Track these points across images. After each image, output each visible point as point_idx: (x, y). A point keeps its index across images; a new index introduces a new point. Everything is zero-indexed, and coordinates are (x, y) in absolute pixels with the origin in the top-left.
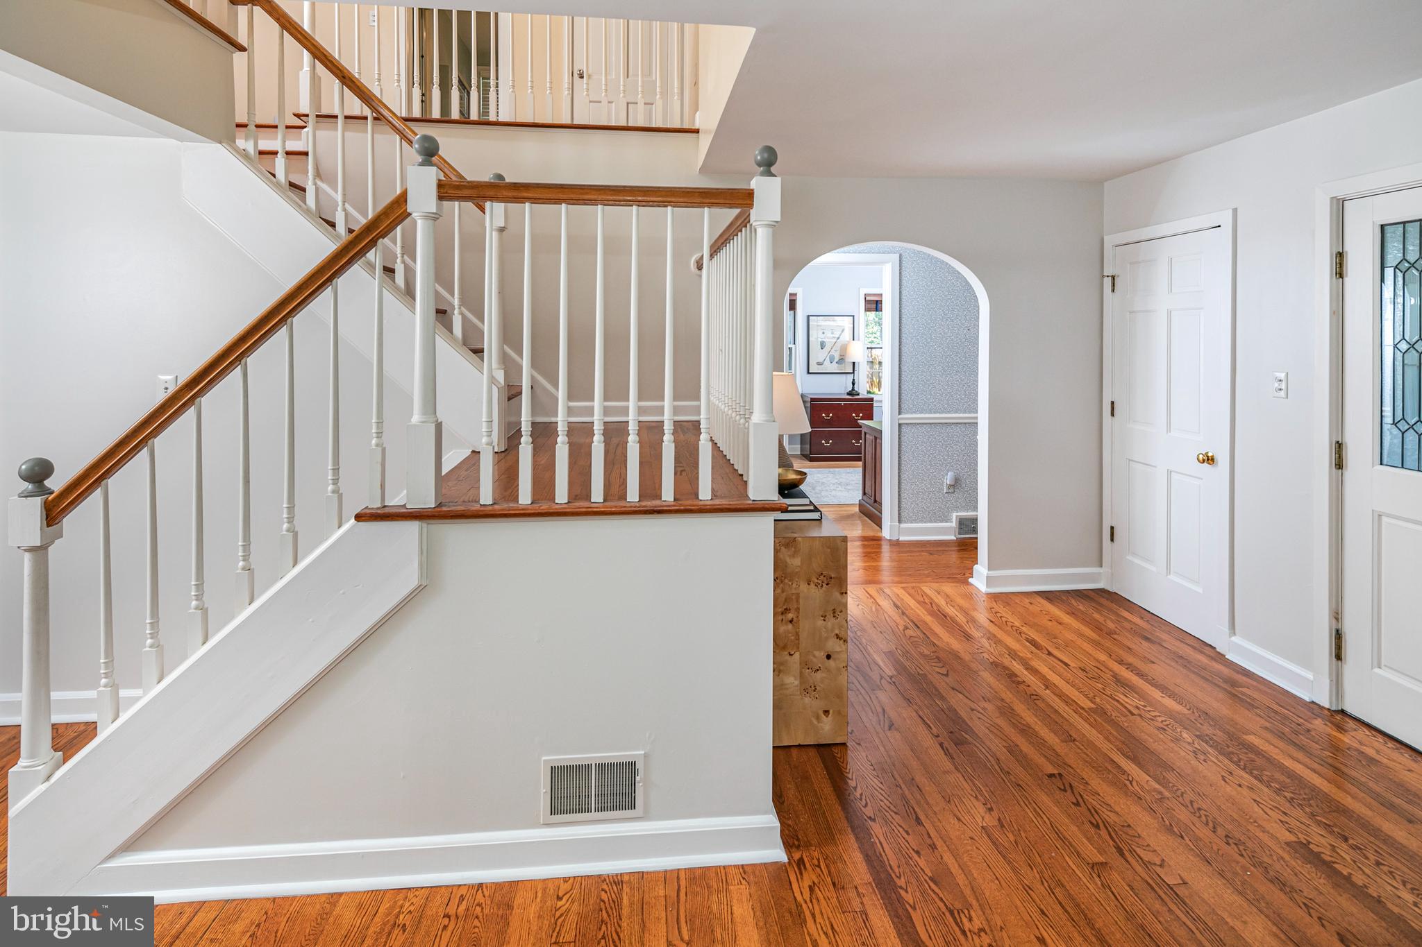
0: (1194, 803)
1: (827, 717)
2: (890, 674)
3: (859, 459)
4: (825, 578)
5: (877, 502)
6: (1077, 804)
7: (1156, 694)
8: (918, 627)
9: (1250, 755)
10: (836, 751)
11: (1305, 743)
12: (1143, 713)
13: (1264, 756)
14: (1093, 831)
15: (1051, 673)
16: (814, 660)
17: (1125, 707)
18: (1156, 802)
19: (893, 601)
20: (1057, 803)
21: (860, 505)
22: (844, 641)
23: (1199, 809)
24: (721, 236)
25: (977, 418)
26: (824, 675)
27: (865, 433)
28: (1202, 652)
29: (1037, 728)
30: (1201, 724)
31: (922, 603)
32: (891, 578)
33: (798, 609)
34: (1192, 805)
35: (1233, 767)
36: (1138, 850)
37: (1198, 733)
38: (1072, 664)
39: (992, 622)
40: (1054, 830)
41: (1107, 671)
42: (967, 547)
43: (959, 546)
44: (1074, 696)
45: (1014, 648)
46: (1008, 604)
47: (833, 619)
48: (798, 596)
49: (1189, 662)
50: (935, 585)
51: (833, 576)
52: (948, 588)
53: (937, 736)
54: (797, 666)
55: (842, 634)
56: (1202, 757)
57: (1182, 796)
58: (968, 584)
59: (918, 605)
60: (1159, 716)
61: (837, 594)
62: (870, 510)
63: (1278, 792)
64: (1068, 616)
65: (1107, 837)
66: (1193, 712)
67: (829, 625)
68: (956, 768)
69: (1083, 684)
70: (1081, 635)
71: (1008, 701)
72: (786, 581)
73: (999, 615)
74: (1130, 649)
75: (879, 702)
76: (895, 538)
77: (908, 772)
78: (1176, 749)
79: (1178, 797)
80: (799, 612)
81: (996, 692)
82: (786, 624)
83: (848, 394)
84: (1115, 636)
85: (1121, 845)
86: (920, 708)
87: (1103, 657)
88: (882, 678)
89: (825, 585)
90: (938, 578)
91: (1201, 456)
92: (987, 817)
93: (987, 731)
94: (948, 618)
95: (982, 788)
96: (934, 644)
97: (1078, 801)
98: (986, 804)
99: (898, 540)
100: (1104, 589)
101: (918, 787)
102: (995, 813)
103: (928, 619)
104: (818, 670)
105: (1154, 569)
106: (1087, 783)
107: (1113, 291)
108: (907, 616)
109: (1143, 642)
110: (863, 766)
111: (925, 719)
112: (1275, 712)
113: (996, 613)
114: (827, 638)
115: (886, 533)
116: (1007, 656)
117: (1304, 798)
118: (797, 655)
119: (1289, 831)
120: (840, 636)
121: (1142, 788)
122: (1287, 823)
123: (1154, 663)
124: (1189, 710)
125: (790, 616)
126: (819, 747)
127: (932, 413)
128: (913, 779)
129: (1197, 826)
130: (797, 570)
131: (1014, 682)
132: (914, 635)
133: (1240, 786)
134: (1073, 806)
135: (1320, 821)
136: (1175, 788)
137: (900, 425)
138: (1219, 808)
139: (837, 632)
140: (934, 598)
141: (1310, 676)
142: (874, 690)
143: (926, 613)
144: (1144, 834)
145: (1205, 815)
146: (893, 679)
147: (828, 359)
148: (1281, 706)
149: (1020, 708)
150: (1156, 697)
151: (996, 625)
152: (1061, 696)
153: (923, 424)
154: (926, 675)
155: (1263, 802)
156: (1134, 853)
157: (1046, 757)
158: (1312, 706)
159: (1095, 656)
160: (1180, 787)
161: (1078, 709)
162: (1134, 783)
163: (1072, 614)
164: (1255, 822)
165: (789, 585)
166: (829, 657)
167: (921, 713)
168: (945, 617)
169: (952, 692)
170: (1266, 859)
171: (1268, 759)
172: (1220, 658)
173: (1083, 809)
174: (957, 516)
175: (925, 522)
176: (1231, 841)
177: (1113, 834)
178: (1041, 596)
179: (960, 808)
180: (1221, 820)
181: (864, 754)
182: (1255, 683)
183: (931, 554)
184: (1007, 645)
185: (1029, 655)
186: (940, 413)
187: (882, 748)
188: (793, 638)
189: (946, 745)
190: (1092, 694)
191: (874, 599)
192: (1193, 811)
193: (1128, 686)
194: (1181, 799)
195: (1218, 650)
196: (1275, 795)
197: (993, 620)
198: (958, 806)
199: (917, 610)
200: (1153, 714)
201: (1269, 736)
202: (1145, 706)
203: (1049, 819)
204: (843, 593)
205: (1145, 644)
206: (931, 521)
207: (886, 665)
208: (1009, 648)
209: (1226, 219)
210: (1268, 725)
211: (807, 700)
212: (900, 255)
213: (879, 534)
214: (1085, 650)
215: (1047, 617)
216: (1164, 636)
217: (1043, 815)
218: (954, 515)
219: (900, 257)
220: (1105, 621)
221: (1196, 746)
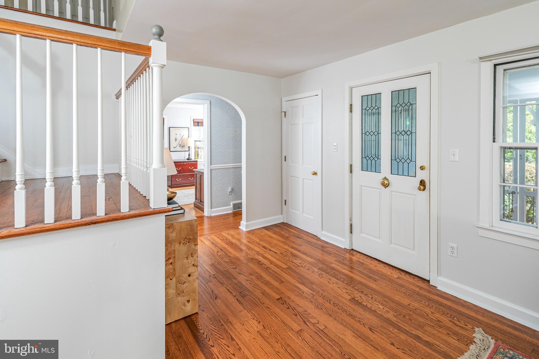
0: (323, 294)
1: (189, 303)
2: (214, 274)
3: (193, 185)
4: (188, 240)
5: (202, 201)
6: (288, 308)
7: (304, 257)
8: (223, 251)
9: (334, 271)
10: (193, 318)
11: (346, 263)
12: (302, 265)
13: (337, 270)
14: (295, 317)
15: (272, 257)
16: (183, 279)
17: (297, 265)
18: (312, 298)
19: (211, 242)
20: (282, 310)
21: (194, 204)
22: (197, 266)
23: (324, 296)
24: (130, 78)
25: (241, 165)
26: (187, 284)
27: (196, 174)
28: (314, 239)
29: (271, 281)
30: (319, 264)
31: (223, 240)
32: (210, 232)
33: (174, 257)
34: (322, 295)
35: (330, 277)
36: (310, 319)
37: (318, 268)
38: (278, 252)
39: (249, 242)
40: (283, 322)
41: (289, 252)
42: (237, 214)
43: (234, 214)
44: (280, 264)
45: (258, 251)
46: (254, 234)
47: (191, 258)
48: (174, 251)
49: (311, 243)
50: (227, 232)
51: (191, 238)
52: (232, 232)
53: (235, 296)
54: (174, 284)
55: (196, 264)
56: (321, 276)
57: (319, 293)
58: (239, 229)
59: (221, 241)
60: (307, 265)
61: (193, 246)
62: (199, 205)
63: (343, 282)
64: (273, 234)
65: (300, 318)
66: (316, 261)
67: (190, 261)
68: (244, 308)
69: (283, 259)
70: (279, 240)
71: (259, 273)
72: (169, 245)
73: (251, 239)
74: (294, 242)
75: (210, 288)
76: (209, 215)
77: (225, 317)
78: (314, 275)
79: (318, 293)
80: (175, 258)
81: (254, 270)
82: (169, 265)
83: (187, 159)
84: (289, 239)
85: (305, 320)
86: (227, 285)
87: (286, 247)
88: (210, 276)
89: (187, 243)
90: (228, 228)
91: (313, 172)
92: (259, 326)
93: (253, 288)
94: (233, 244)
95: (255, 314)
96: (229, 256)
97: (288, 307)
98: (257, 320)
99: (211, 216)
100: (283, 222)
101: (230, 322)
102: (261, 323)
103: (226, 246)
104: (184, 283)
105: (298, 213)
106: (290, 298)
107: (285, 117)
108: (218, 247)
109: (297, 239)
110: (206, 321)
111: (230, 290)
112: (337, 254)
113: (250, 238)
114: (188, 267)
115: (206, 214)
116: (256, 255)
117: (350, 282)
118: (174, 279)
119: (349, 295)
120: (195, 264)
121: (307, 294)
122: (348, 292)
123: (302, 245)
124: (314, 260)
125: (171, 261)
126: (185, 318)
127: (223, 164)
128: (228, 319)
129: (325, 303)
130: (174, 239)
131: (260, 264)
132: (222, 254)
133: (333, 283)
134: (287, 309)
135: (356, 289)
136: (316, 290)
137: (211, 170)
138: (330, 294)
139: (193, 263)
140: (227, 237)
141: (344, 240)
142: (208, 283)
143: (225, 244)
144: (311, 313)
145: (326, 298)
146: (215, 276)
147: (178, 145)
148: (338, 252)
149: (264, 275)
150: (304, 258)
151: (250, 243)
152: (276, 266)
153: (220, 169)
154: (227, 270)
155: (340, 287)
156: (309, 321)
157: (275, 292)
158: (345, 249)
159: (285, 247)
160: (318, 290)
161: (282, 269)
162: (304, 293)
163: (275, 233)
164: (340, 295)
165: (170, 246)
166: (189, 275)
167: (228, 288)
168: (232, 244)
169: (239, 275)
170: (346, 308)
171: (338, 271)
172: (319, 239)
173: (291, 309)
174: (233, 203)
175: (221, 207)
176: (335, 305)
177: (302, 316)
178: (264, 229)
179: (248, 326)
180: (331, 298)
181: (206, 315)
182: (329, 246)
183: (224, 219)
184: (255, 250)
185: (264, 252)
186: (226, 164)
187: (213, 310)
188: (172, 271)
189: (239, 299)
190: (286, 262)
191: (204, 242)
192: (323, 298)
193: (296, 256)
194: (318, 294)
195: (318, 237)
196: (342, 283)
197: (249, 241)
198: (247, 325)
199: (222, 244)
200: (305, 264)
201: (337, 263)
202: (302, 262)
203: (280, 318)
204: (196, 245)
205: (298, 239)
206: (223, 207)
207: (211, 270)
208: (256, 251)
209: (319, 92)
210: (336, 259)
211: (179, 298)
212: (210, 101)
213: (203, 215)
214: (281, 246)
215: (267, 236)
216: (303, 235)
217: (278, 317)
218: (232, 203)
219: (210, 102)
220: (285, 234)
221: (319, 272)
